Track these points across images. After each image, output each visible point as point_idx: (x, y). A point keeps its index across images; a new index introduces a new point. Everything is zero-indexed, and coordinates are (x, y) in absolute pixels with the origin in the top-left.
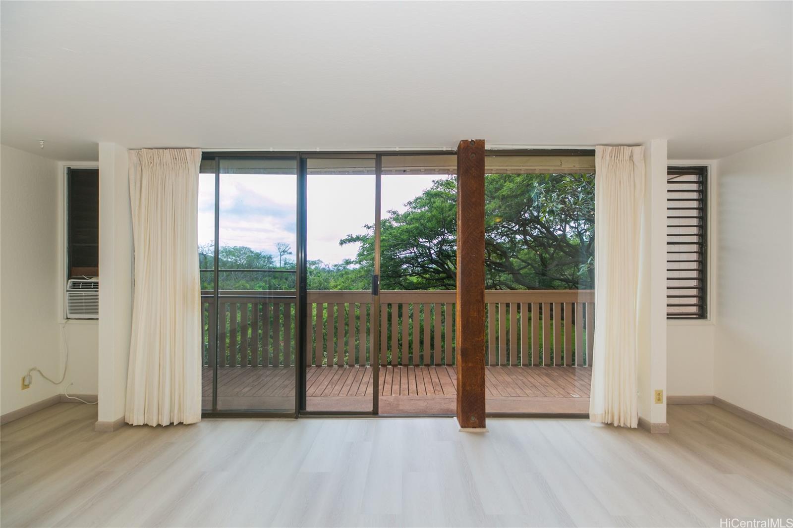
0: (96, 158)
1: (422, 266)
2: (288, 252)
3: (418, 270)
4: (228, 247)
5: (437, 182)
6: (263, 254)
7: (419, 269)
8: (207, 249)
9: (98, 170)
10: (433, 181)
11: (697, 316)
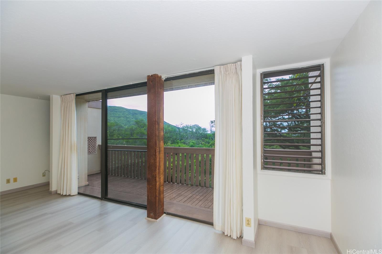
8: (179, 126)
11: (321, 172)
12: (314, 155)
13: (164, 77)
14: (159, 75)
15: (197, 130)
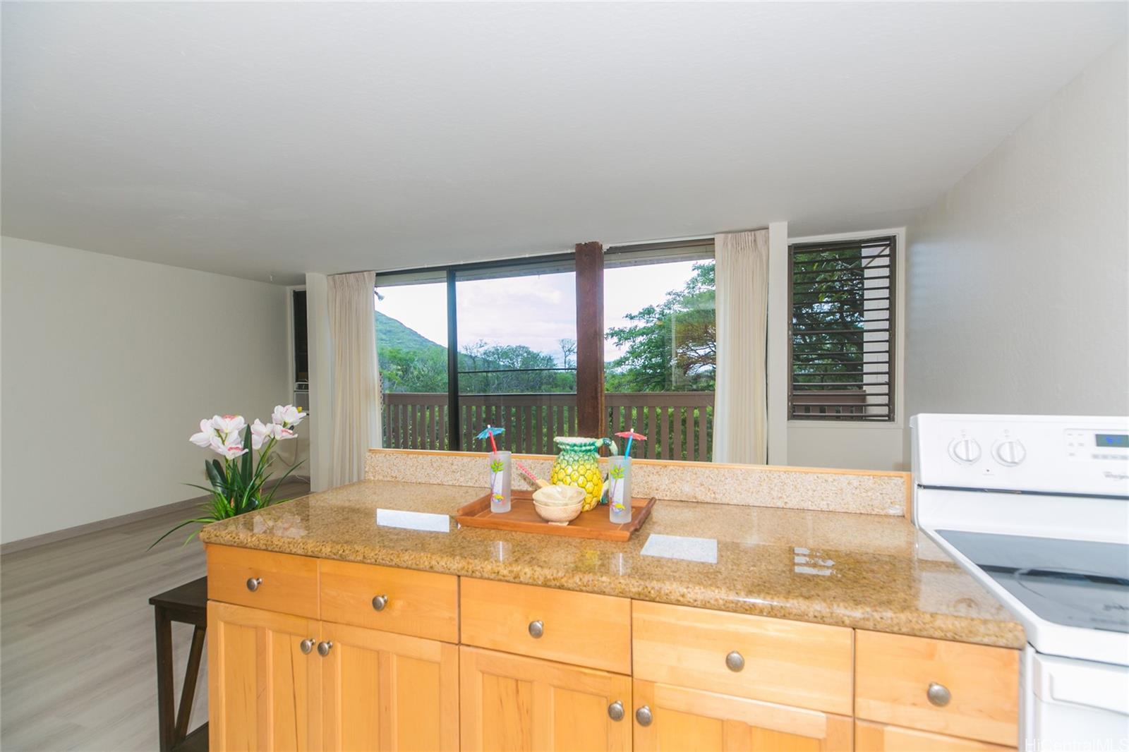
0: (304, 283)
4: (500, 347)
6: (542, 355)
8: (475, 351)
9: (305, 292)
11: (887, 418)
12: (870, 400)
13: (605, 247)
14: (600, 243)
15: (525, 361)
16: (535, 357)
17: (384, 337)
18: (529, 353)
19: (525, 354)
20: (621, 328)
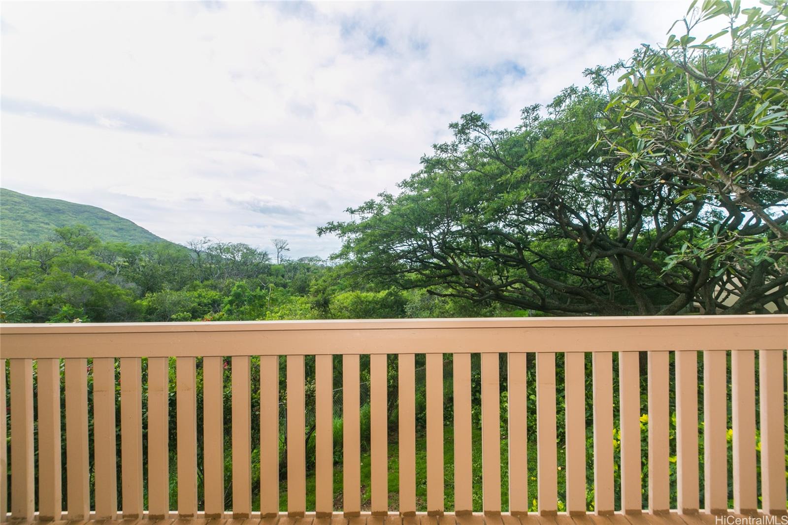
1: (421, 261)
2: (286, 248)
3: (417, 266)
5: (440, 147)
6: (259, 251)
7: (418, 264)
8: (199, 246)
10: (435, 146)
15: (244, 256)
16: (252, 252)
17: (116, 234)
18: (248, 249)
19: (245, 250)
20: (340, 221)
